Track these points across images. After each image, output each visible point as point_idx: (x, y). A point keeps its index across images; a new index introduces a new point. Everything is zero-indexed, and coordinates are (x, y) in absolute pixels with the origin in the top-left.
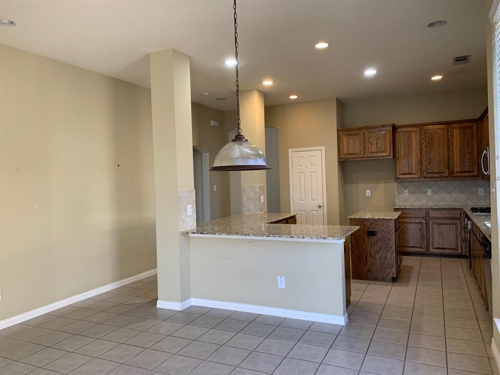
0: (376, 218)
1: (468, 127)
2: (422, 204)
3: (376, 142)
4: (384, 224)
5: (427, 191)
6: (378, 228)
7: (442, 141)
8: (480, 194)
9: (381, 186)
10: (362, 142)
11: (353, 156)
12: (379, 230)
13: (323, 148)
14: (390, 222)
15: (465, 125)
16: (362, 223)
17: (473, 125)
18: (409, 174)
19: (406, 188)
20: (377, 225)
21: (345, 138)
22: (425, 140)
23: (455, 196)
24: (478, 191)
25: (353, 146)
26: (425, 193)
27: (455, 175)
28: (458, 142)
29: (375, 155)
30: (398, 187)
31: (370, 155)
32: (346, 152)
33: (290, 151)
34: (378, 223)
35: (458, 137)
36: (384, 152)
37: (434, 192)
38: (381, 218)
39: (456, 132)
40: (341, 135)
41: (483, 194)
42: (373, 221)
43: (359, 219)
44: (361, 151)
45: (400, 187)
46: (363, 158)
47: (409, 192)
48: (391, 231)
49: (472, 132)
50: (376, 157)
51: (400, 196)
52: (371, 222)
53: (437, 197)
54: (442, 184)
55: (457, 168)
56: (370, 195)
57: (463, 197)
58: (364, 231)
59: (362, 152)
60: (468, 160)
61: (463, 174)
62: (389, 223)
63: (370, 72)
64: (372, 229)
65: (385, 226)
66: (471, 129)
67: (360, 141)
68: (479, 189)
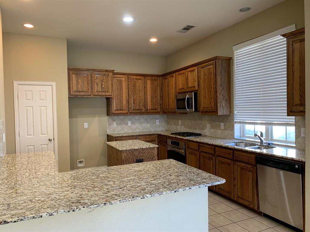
0: (144, 147)
1: (155, 80)
2: (124, 132)
3: (101, 83)
4: (149, 152)
5: (128, 123)
6: (145, 156)
7: (141, 87)
8: (157, 124)
9: (96, 119)
10: (89, 82)
11: (82, 94)
12: (145, 157)
13: (54, 84)
14: (154, 149)
15: (154, 78)
16: (132, 153)
17: (158, 79)
18: (120, 110)
19: (114, 121)
20: (144, 154)
21: (74, 76)
22: (131, 86)
23: (144, 125)
24: (156, 122)
25: (81, 85)
26: (127, 124)
27: (148, 111)
28: (150, 89)
29: (100, 94)
30: (108, 120)
31: (96, 93)
32: (75, 89)
33: (15, 83)
34: (145, 151)
35: (150, 86)
36: (107, 92)
37: (132, 123)
38: (148, 147)
39: (149, 82)
40: (71, 74)
41: (158, 124)
42: (141, 151)
43: (130, 150)
44: (88, 89)
45: (110, 120)
46: (90, 95)
47: (116, 123)
48: (154, 157)
49: (157, 83)
50: (101, 95)
51: (110, 126)
52: (139, 152)
53: (134, 126)
54: (137, 117)
55: (149, 107)
56: (87, 127)
57: (148, 126)
58: (133, 160)
59: (89, 91)
60: (156, 102)
61: (153, 111)
62: (153, 151)
63: (128, 19)
64: (140, 157)
65: (150, 154)
66: (156, 81)
67: (88, 81)
68: (157, 120)
